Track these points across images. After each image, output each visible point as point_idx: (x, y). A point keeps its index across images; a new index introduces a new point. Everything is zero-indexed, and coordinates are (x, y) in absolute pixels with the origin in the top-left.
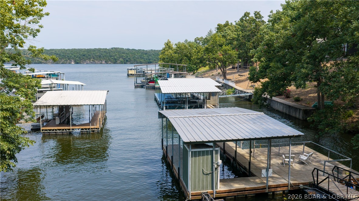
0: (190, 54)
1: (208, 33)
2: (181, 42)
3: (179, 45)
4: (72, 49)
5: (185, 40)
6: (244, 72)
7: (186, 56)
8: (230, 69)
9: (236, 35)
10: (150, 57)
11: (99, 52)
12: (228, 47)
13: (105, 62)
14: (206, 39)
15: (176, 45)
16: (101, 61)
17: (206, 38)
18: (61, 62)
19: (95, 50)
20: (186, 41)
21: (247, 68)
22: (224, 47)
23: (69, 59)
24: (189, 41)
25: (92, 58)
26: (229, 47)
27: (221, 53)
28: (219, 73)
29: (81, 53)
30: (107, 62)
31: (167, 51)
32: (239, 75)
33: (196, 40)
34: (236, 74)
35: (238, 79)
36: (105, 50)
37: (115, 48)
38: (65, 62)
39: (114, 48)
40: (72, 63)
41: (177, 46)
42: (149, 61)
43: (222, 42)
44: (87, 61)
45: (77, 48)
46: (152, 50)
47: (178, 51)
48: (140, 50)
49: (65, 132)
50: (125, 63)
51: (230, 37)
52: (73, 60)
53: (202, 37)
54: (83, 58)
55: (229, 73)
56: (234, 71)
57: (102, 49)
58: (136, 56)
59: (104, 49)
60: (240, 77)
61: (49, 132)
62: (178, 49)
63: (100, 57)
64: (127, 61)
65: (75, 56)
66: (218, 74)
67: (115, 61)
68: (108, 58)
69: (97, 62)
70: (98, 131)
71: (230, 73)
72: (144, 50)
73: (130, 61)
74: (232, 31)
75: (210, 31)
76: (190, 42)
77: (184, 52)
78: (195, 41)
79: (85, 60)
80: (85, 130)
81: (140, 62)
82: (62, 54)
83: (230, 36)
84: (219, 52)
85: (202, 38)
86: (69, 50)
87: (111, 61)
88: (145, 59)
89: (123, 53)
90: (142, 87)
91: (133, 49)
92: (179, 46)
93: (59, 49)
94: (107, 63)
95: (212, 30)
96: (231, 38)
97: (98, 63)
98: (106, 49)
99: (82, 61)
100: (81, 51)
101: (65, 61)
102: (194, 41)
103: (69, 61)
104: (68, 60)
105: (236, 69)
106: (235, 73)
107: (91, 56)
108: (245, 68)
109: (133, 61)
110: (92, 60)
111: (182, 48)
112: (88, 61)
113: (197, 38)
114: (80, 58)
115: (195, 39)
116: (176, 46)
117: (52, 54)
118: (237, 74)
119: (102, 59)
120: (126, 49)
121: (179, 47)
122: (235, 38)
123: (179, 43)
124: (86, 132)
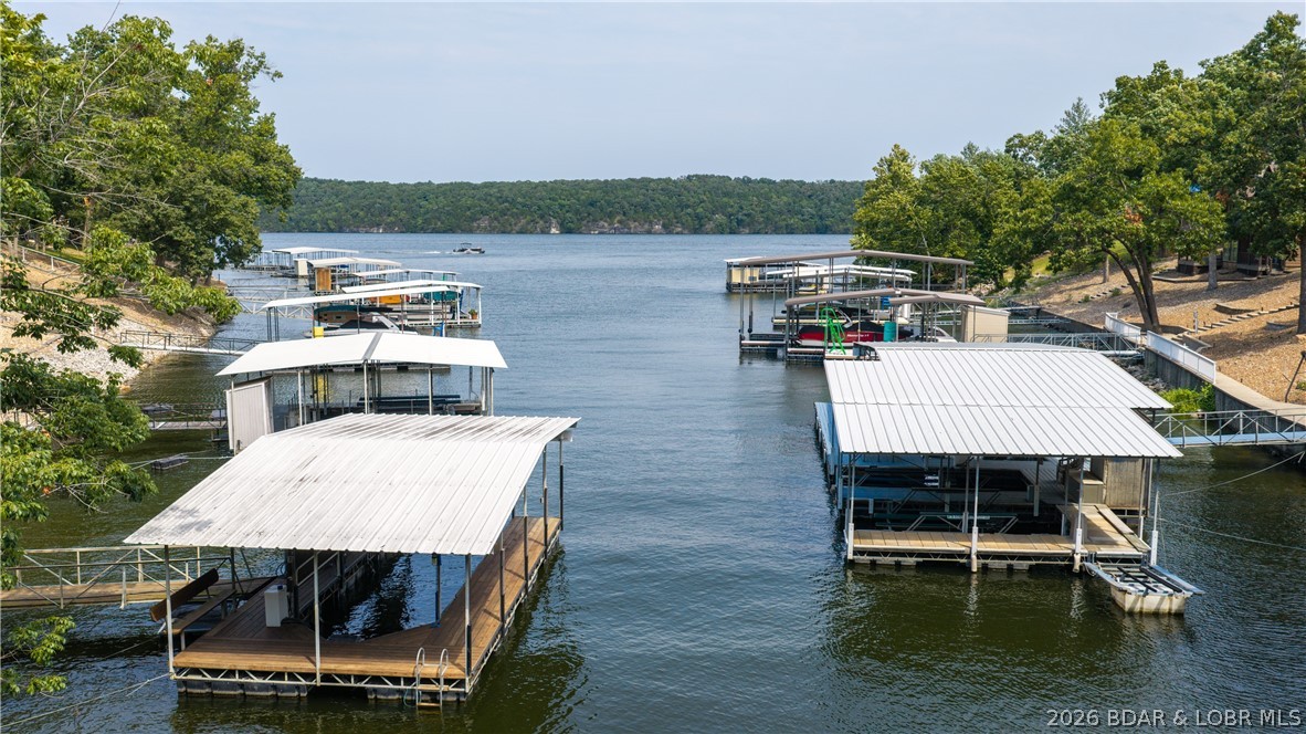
0: (984, 204)
1: (1065, 117)
2: (950, 157)
3: (939, 169)
4: (555, 182)
5: (966, 144)
6: (1244, 296)
7: (966, 215)
8: (1170, 273)
9: (1206, 124)
10: (825, 209)
11: (644, 191)
12: (1171, 182)
13: (664, 226)
14: (1059, 145)
15: (925, 166)
16: (651, 222)
17: (1058, 141)
18: (517, 228)
19: (630, 184)
20: (970, 148)
21: (1254, 273)
22: (1153, 183)
23: (542, 217)
24: (982, 149)
25: (618, 213)
26: (1174, 179)
27: (1135, 208)
28: (1116, 293)
29: (582, 194)
30: (668, 230)
31: (888, 193)
32: (1219, 309)
33: (1012, 146)
34: (1201, 303)
35: (1217, 331)
36: (664, 184)
37: (703, 179)
38: (529, 227)
39: (696, 176)
40: (553, 230)
41: (930, 173)
42: (819, 223)
43: (1139, 157)
44: (602, 223)
45: (570, 178)
46: (832, 181)
47: (935, 192)
48: (787, 182)
49: (291, 688)
50: (732, 232)
51: (1181, 134)
52: (554, 221)
53: (1040, 133)
54: (589, 214)
55: (1166, 297)
56: (1191, 286)
57: (653, 180)
58: (773, 207)
59: (659, 179)
60: (1225, 317)
61: (209, 684)
62: (931, 185)
63: (645, 208)
64: (740, 222)
65: (562, 206)
66: (1109, 294)
67: (696, 222)
68: (672, 214)
69: (635, 227)
70: (458, 694)
71: (1168, 292)
72: (802, 183)
73: (749, 225)
74: (1188, 106)
75: (1077, 108)
76: (985, 156)
77: (959, 199)
78: (1007, 151)
79: (595, 220)
80: (391, 686)
81: (787, 226)
82: (519, 200)
83: (1177, 129)
84: (1126, 206)
85: (1039, 136)
86: (544, 184)
87: (683, 224)
88: (805, 217)
89: (726, 194)
90: (770, 354)
91: (763, 181)
92: (939, 175)
93: (513, 184)
94: (670, 232)
95: (1083, 102)
96: (1184, 140)
97: (639, 229)
98: (669, 179)
99: (585, 222)
100: (583, 189)
101: (528, 223)
102: (1002, 149)
103: (541, 222)
104: (538, 220)
105: (1197, 277)
106: (1194, 296)
107: (617, 206)
108: (1244, 272)
109: (760, 224)
110: (619, 222)
111: (953, 182)
112: (606, 225)
113: (1019, 136)
114: (577, 212)
115: (1010, 141)
116: (925, 173)
117: (489, 198)
118: (1211, 303)
119: (651, 217)
120: (737, 179)
121: (937, 179)
122: (1203, 138)
123: (939, 157)
124: (397, 697)
